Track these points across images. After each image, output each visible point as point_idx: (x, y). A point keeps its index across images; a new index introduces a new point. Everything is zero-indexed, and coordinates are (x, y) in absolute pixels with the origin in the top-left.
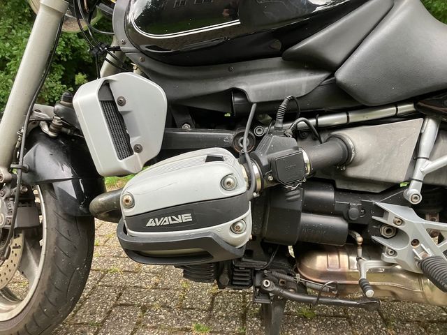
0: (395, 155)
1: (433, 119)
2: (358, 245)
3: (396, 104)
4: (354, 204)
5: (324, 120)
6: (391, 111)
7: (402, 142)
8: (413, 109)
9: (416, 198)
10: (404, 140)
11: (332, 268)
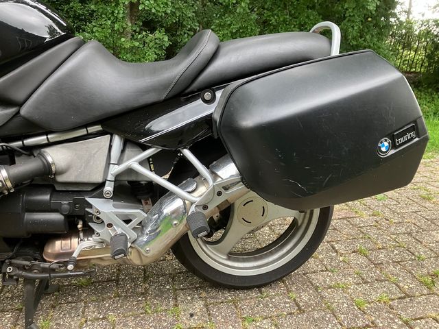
0: (91, 163)
1: (118, 135)
2: (79, 231)
3: (86, 126)
4: (65, 202)
5: (29, 141)
6: (83, 132)
7: (95, 154)
8: (101, 129)
9: (108, 193)
10: (97, 152)
11: (64, 250)
